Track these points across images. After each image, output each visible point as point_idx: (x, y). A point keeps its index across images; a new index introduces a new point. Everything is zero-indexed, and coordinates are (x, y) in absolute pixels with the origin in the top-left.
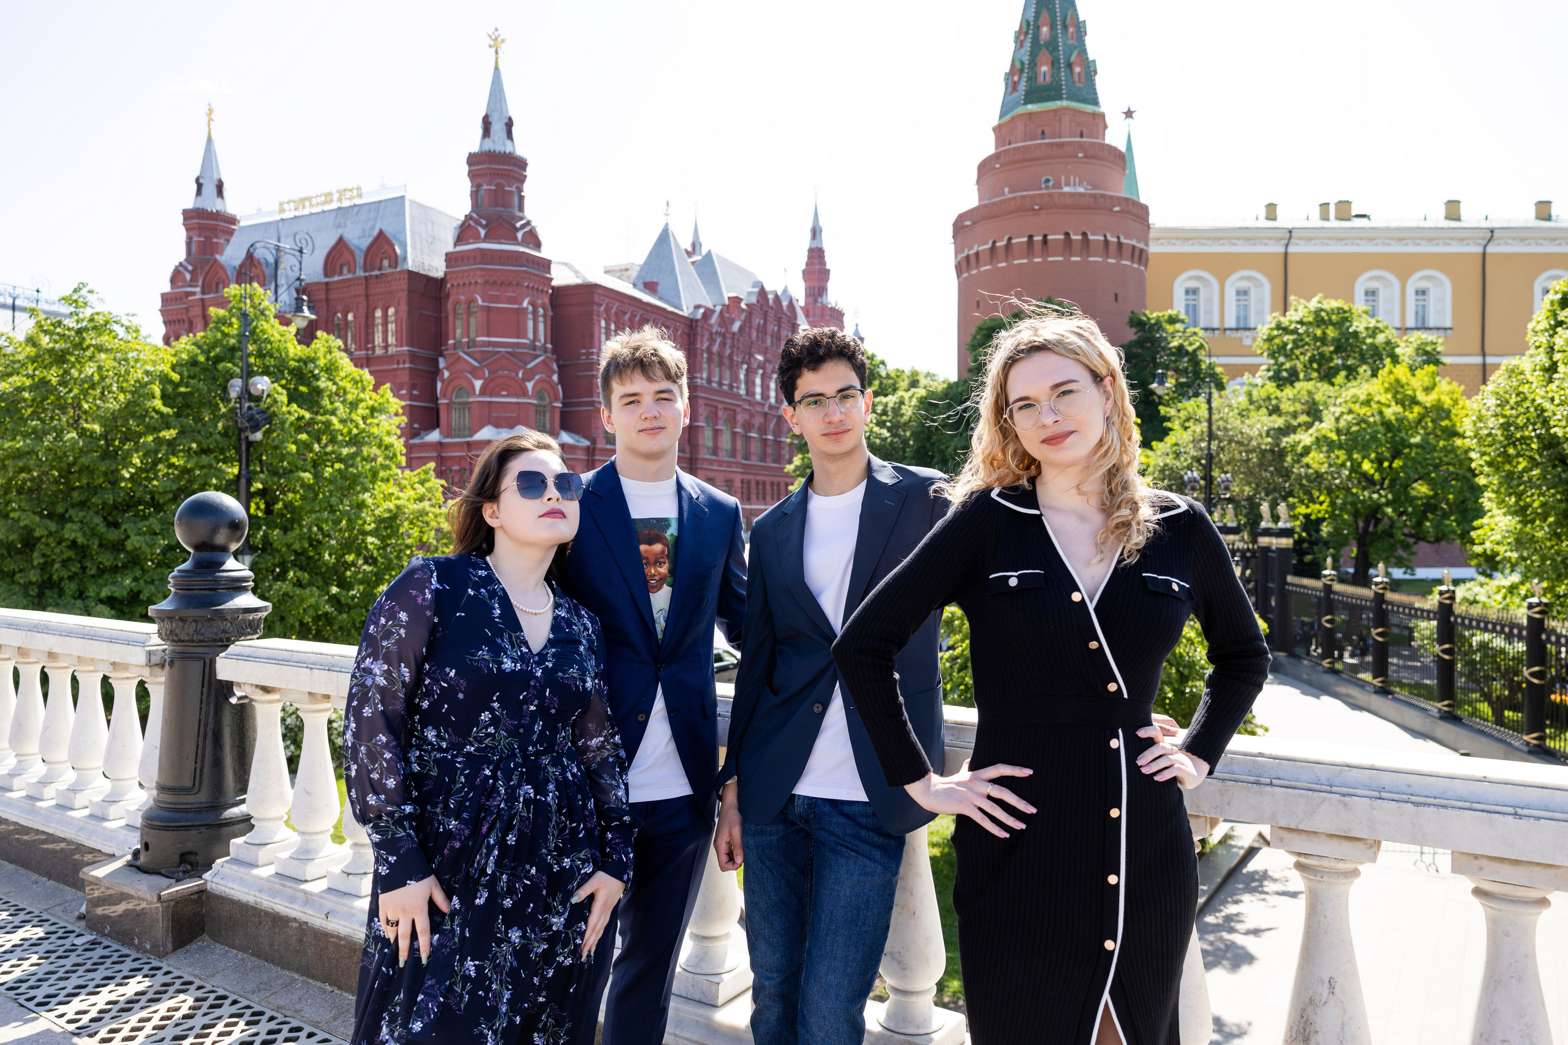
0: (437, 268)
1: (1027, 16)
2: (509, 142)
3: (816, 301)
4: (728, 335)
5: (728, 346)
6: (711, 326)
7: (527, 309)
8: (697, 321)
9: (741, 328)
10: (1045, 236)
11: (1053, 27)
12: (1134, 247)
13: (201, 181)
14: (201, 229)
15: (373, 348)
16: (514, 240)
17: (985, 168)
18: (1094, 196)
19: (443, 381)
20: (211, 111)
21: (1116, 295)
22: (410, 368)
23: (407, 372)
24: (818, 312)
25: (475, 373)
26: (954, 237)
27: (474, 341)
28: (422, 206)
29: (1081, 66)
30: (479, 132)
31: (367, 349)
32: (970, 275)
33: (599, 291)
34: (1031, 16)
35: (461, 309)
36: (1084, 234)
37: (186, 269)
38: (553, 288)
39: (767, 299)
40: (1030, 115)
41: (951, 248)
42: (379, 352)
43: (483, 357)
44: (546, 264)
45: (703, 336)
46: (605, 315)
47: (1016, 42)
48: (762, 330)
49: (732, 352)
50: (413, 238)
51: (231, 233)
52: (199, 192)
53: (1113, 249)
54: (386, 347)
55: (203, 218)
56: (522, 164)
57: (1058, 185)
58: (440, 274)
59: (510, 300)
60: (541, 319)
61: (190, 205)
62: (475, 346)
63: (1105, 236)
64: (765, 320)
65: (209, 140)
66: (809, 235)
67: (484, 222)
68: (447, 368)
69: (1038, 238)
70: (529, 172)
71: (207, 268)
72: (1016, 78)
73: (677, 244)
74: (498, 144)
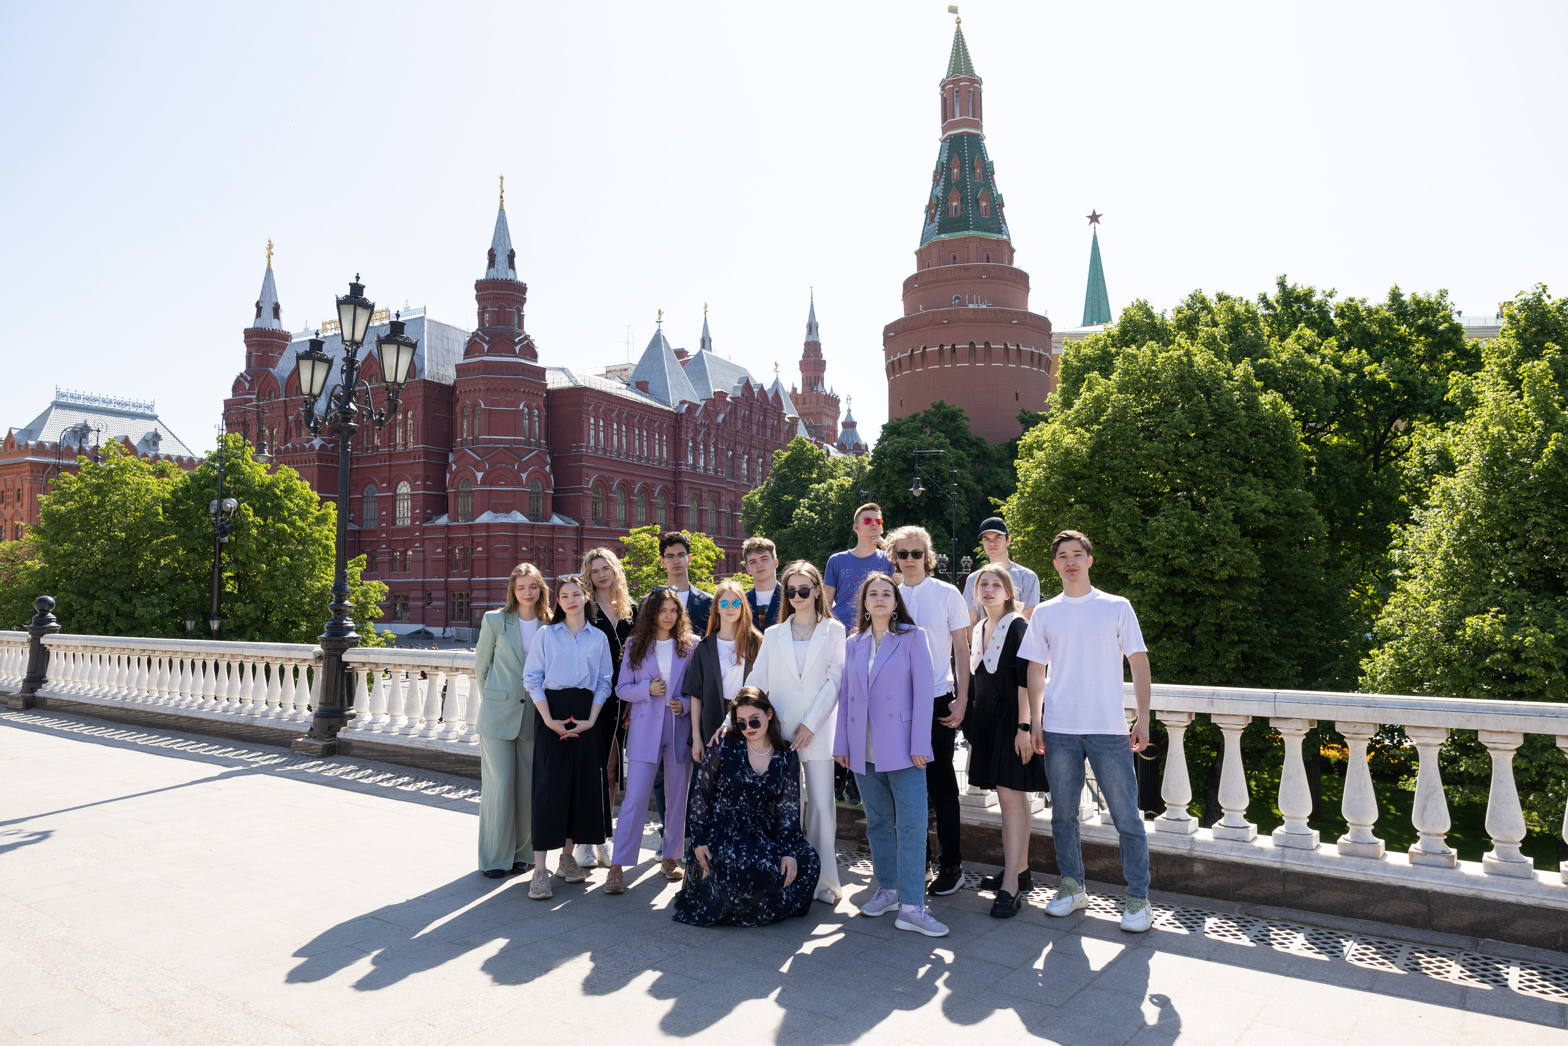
0: (448, 376)
1: (942, 160)
2: (510, 271)
3: (812, 390)
4: (712, 426)
5: (712, 436)
6: (696, 419)
7: (523, 410)
8: (682, 415)
9: (724, 419)
10: (954, 346)
11: (962, 169)
12: (1032, 353)
13: (261, 305)
14: (260, 345)
15: (395, 445)
16: (513, 353)
17: (909, 285)
18: (995, 311)
19: (451, 473)
20: (270, 246)
21: (1017, 394)
22: (424, 462)
23: (422, 465)
24: (813, 399)
25: (478, 466)
26: (884, 345)
27: (478, 438)
28: (439, 325)
29: (986, 201)
30: (486, 262)
31: (390, 447)
32: (895, 378)
33: (588, 393)
34: (944, 159)
35: (467, 411)
36: (987, 344)
37: (246, 379)
38: (549, 392)
39: (753, 393)
40: (943, 242)
41: (882, 355)
42: (400, 448)
43: (485, 453)
44: (541, 372)
45: (687, 428)
46: (594, 414)
47: (934, 181)
48: (748, 420)
49: (717, 440)
50: (430, 352)
51: (284, 347)
52: (259, 314)
53: (1013, 355)
54: (405, 445)
55: (261, 337)
56: (522, 289)
57: (962, 303)
58: (450, 381)
59: (508, 404)
60: (536, 419)
61: (250, 325)
62: (479, 444)
63: (1006, 345)
64: (751, 412)
65: (269, 270)
66: (805, 331)
67: (487, 339)
68: (454, 462)
69: (947, 347)
70: (528, 295)
71: (262, 379)
72: (933, 211)
73: (668, 347)
74: (502, 272)
